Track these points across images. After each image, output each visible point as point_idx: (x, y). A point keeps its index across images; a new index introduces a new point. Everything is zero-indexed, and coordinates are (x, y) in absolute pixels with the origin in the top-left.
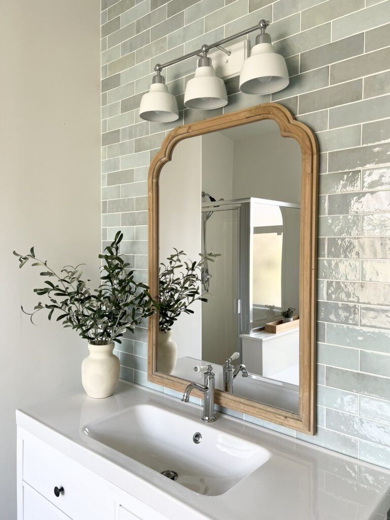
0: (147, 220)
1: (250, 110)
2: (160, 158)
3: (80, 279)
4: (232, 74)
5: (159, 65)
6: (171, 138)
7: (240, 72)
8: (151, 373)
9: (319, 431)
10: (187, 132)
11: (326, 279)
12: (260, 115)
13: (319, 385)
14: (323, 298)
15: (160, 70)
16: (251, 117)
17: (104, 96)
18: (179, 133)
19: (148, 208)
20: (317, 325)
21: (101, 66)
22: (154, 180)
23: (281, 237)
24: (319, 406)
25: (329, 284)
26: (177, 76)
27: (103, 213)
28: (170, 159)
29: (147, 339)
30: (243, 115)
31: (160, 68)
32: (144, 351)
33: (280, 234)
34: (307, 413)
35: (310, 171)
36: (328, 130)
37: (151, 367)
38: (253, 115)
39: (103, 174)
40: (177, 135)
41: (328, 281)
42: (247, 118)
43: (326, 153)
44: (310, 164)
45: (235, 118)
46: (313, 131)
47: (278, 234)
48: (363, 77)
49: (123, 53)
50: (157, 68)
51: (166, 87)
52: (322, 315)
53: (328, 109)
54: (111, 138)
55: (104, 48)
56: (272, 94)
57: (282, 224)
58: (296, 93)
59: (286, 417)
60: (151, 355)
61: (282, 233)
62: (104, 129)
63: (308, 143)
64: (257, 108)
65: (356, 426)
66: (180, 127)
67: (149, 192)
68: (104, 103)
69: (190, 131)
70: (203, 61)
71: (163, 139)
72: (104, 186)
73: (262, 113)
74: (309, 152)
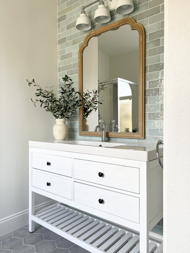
0: (78, 72)
1: (119, 21)
2: (83, 45)
3: (52, 93)
4: (112, 8)
5: (83, 7)
6: (88, 36)
7: (115, 8)
8: (80, 132)
9: (146, 137)
10: (95, 33)
11: (148, 80)
12: (123, 23)
13: (146, 120)
14: (147, 88)
15: (84, 9)
16: (120, 24)
17: (59, 24)
18: (91, 34)
19: (78, 66)
20: (145, 98)
21: (58, 12)
22: (81, 54)
23: (131, 101)
24: (146, 128)
25: (150, 82)
26: (90, 12)
27: (59, 72)
28: (87, 45)
29: (78, 120)
30: (117, 24)
31: (84, 8)
32: (77, 124)
33: (131, 100)
34: (142, 130)
35: (142, 41)
36: (148, 25)
37: (80, 129)
38: (120, 23)
39: (59, 56)
40: (91, 35)
41: (149, 81)
42: (118, 24)
43: (148, 34)
44: (142, 38)
45: (114, 25)
46: (143, 27)
47: (130, 100)
48: (160, 5)
49: (67, 6)
50: (83, 8)
51: (86, 15)
52: (147, 94)
53: (148, 18)
54: (62, 41)
55: (59, 5)
56: (128, 14)
57: (131, 95)
58: (137, 13)
59: (134, 134)
60: (80, 125)
61: (132, 99)
62: (59, 38)
63: (141, 30)
64: (122, 20)
65: (159, 132)
66: (92, 32)
67: (79, 59)
68: (59, 27)
69: (96, 33)
70: (101, 3)
71: (84, 38)
72: (59, 61)
73: (124, 21)
74: (142, 34)
